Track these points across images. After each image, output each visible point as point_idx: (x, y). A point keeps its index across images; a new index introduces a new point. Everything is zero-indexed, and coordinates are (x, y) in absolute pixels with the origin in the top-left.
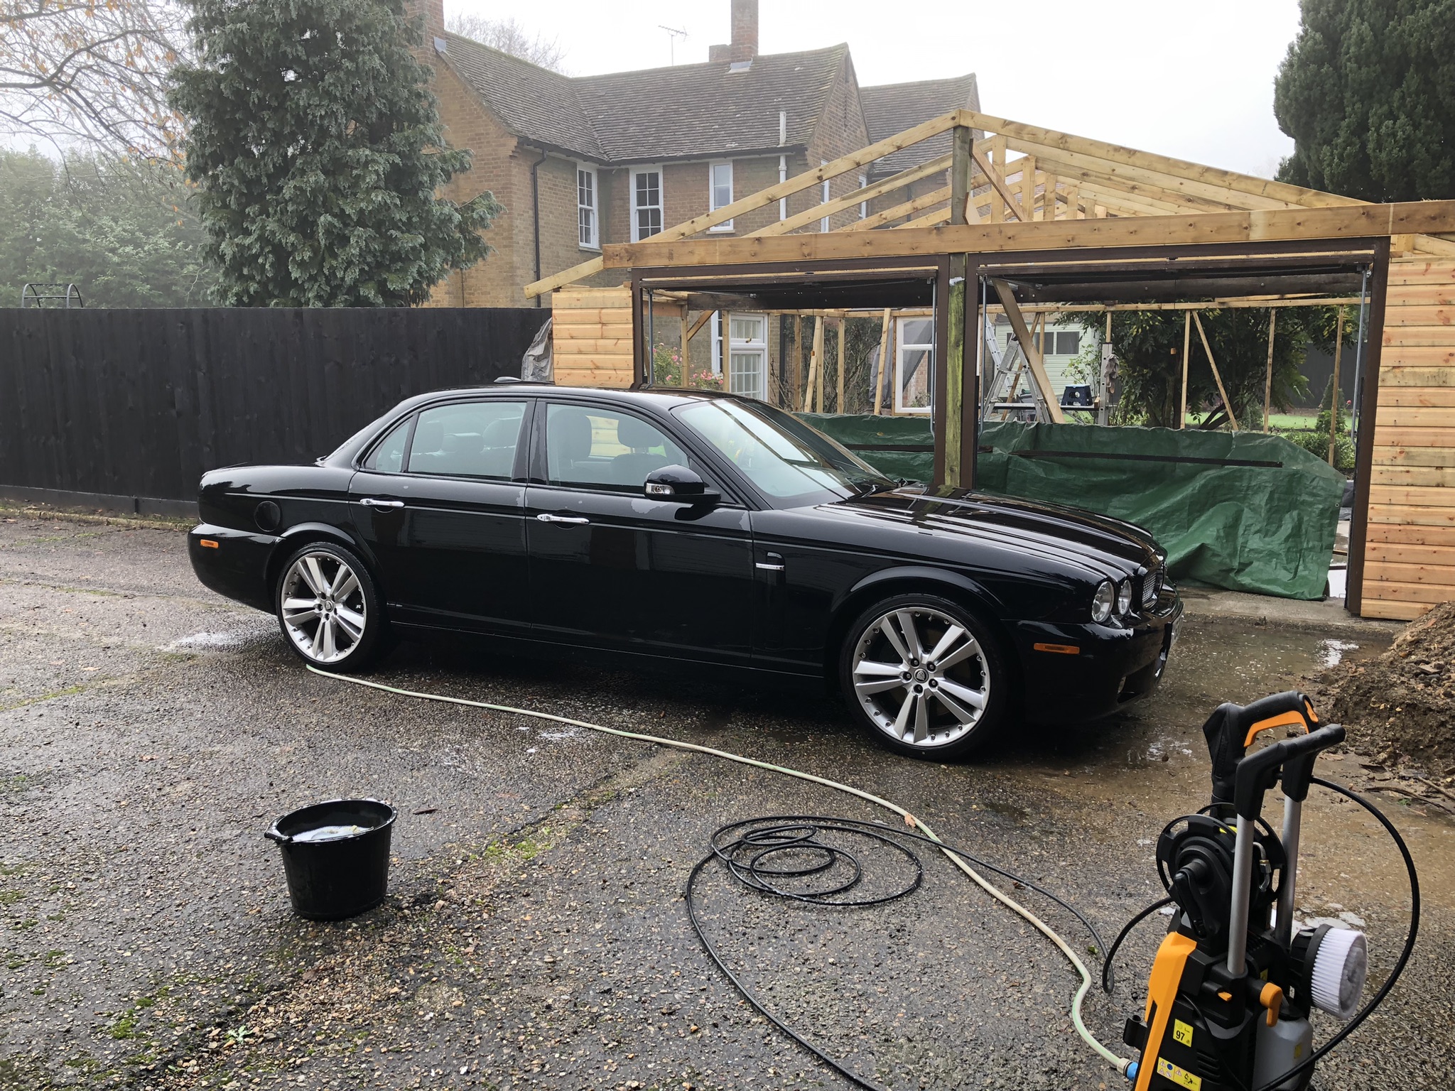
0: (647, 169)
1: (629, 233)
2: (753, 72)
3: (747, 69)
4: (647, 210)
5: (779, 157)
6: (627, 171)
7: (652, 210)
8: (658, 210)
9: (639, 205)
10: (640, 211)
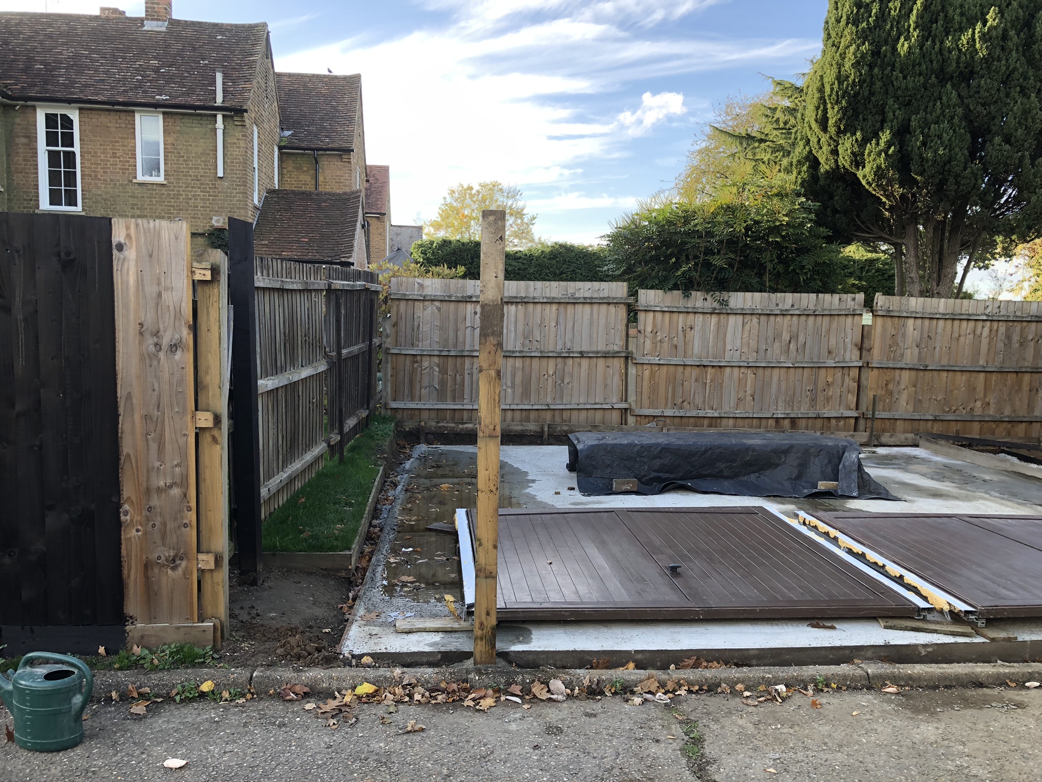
0: (59, 110)
1: (37, 173)
2: (169, 32)
3: (164, 29)
4: (59, 152)
5: (215, 116)
6: (34, 108)
7: (64, 152)
8: (74, 153)
9: (48, 145)
10: (50, 152)
